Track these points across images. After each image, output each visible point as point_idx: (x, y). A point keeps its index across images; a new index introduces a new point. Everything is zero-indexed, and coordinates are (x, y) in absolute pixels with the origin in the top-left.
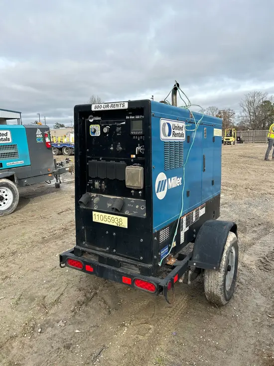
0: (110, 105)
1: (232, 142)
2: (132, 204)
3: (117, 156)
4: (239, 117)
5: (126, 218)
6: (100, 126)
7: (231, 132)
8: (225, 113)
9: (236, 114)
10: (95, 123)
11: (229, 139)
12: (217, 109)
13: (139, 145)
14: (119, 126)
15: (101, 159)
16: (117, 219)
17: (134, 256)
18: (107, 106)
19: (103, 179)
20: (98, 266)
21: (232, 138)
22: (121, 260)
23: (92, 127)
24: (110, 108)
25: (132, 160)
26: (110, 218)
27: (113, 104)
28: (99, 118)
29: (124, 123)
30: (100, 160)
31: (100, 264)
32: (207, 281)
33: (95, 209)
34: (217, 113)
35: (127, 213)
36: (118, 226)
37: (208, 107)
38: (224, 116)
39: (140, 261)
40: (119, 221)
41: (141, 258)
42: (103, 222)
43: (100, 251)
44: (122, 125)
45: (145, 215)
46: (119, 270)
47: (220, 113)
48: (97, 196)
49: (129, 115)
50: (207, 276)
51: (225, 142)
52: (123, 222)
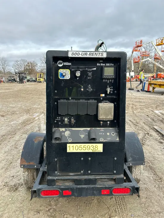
0: (88, 53)
1: (42, 81)
2: (102, 132)
3: (87, 95)
4: (40, 67)
5: (102, 145)
6: (71, 70)
7: (41, 76)
8: (31, 64)
9: (39, 65)
10: (64, 67)
11: (40, 80)
12: (26, 61)
13: (108, 86)
14: (90, 71)
15: (70, 98)
16: (92, 147)
17: (108, 171)
18: (86, 54)
19: (72, 116)
20: (77, 188)
21: (42, 79)
22: (98, 177)
23: (61, 71)
24: (88, 56)
25: (102, 99)
26: (86, 147)
27: (92, 53)
28: (70, 64)
29: (95, 69)
30: (70, 100)
31: (78, 187)
32: (134, 172)
33: (70, 141)
34: (27, 64)
35: (102, 140)
36: (94, 151)
37: (20, 59)
38: (31, 66)
39: (114, 174)
40: (94, 147)
41: (115, 172)
42: (79, 151)
43: (74, 175)
44: (92, 70)
45: (118, 139)
46: (98, 186)
47: (28, 63)
48: (66, 130)
49: (100, 63)
50: (134, 170)
51: (38, 81)
52: (99, 148)
